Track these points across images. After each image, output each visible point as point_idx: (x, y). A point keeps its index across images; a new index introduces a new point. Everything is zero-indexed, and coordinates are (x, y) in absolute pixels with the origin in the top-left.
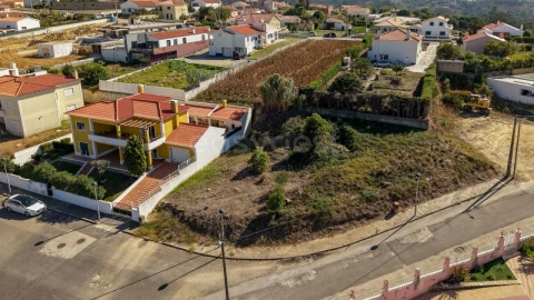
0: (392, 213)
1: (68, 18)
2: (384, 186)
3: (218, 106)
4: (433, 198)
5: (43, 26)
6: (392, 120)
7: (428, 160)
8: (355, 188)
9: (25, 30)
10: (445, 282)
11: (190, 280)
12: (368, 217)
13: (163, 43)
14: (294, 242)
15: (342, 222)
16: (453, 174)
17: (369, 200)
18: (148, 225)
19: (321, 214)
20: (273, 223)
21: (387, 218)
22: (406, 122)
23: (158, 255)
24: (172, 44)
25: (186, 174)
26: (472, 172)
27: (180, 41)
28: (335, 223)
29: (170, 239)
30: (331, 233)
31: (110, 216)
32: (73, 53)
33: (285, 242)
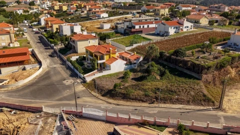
0: (153, 103)
1: (121, 13)
2: (156, 93)
3: (133, 54)
4: (173, 104)
5: (109, 16)
6: (188, 72)
7: (183, 90)
8: (145, 90)
9: (103, 18)
10: (140, 123)
11: (84, 98)
12: (143, 101)
13: (137, 27)
14: (115, 100)
15: (133, 99)
16: (190, 99)
17: (146, 96)
18: (87, 83)
19: (127, 94)
20: (113, 92)
21: (149, 104)
22: (193, 74)
23: (83, 91)
24: (142, 27)
25: (105, 73)
26: (201, 101)
27: (146, 26)
28: (130, 99)
29: (89, 88)
30: (127, 101)
31: (81, 79)
32: (110, 28)
33: (113, 99)
